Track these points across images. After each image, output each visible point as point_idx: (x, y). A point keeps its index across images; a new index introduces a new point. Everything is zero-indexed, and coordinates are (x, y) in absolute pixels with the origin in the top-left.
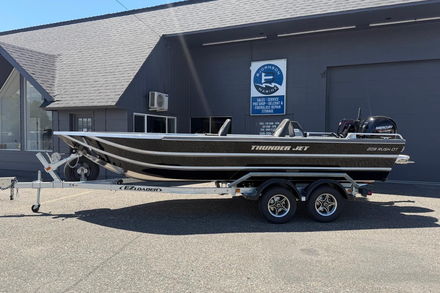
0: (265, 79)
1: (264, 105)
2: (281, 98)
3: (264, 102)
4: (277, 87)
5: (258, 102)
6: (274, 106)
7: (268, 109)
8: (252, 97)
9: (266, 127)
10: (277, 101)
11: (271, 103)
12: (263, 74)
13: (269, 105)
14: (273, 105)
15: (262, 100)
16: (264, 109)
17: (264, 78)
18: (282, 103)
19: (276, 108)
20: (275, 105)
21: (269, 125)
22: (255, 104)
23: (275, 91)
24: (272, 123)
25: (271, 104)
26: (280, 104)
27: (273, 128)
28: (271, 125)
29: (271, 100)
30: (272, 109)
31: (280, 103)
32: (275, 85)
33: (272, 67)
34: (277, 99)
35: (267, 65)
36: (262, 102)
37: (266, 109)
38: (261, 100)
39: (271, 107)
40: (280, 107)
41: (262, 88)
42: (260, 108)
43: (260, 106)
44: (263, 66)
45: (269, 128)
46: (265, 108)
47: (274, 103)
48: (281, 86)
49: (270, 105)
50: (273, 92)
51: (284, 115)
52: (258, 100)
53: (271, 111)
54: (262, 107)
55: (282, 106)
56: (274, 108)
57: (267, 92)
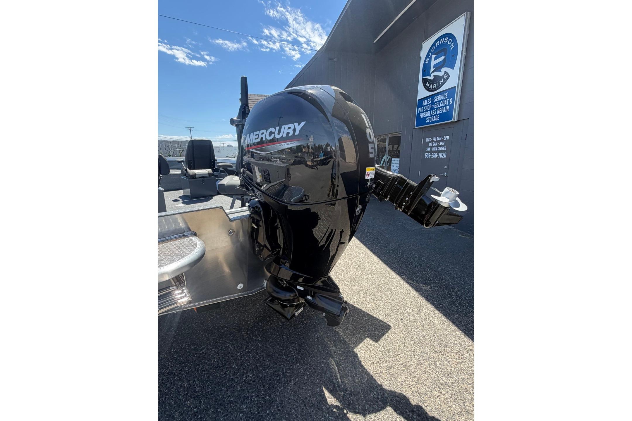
0: (434, 65)
1: (429, 110)
2: (451, 91)
3: (429, 104)
4: (448, 74)
5: (424, 106)
6: (441, 109)
7: (433, 116)
8: (419, 100)
9: (432, 144)
10: (445, 100)
11: (438, 104)
12: (433, 57)
13: (435, 109)
14: (439, 108)
15: (428, 101)
16: (429, 116)
17: (433, 62)
18: (451, 102)
19: (443, 111)
20: (442, 107)
21: (436, 141)
22: (421, 110)
23: (445, 81)
24: (440, 139)
25: (438, 106)
26: (449, 105)
27: (440, 146)
28: (439, 142)
29: (437, 99)
30: (438, 114)
31: (449, 101)
32: (445, 72)
34: (445, 96)
35: (439, 39)
36: (428, 105)
37: (432, 116)
38: (427, 103)
39: (437, 111)
40: (447, 109)
41: (430, 81)
42: (425, 116)
43: (425, 111)
44: (434, 44)
45: (436, 146)
46: (430, 114)
47: (442, 104)
48: (453, 69)
50: (443, 84)
51: (454, 122)
52: (424, 102)
53: (436, 118)
54: (427, 114)
55: (451, 106)
56: (441, 112)
57: (435, 86)
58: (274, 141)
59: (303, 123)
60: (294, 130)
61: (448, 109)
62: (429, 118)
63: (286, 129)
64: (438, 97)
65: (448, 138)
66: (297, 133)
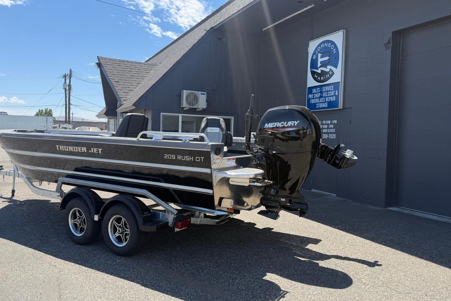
0: (321, 62)
1: (318, 98)
2: (336, 85)
3: (318, 93)
4: (332, 71)
5: (313, 94)
6: (329, 98)
7: (323, 103)
8: (308, 88)
9: (323, 127)
10: (331, 91)
11: (326, 93)
12: (320, 55)
13: (323, 97)
14: (327, 97)
15: (317, 90)
16: (319, 103)
17: (320, 60)
18: (337, 94)
19: (330, 100)
20: (330, 96)
21: (326, 124)
22: (310, 96)
23: (331, 76)
24: (329, 122)
25: (326, 95)
26: (335, 95)
27: (330, 129)
28: (328, 125)
29: (325, 90)
30: (327, 102)
31: (335, 93)
32: (330, 69)
33: (328, 45)
34: (331, 88)
35: (324, 42)
36: (317, 93)
37: (321, 103)
38: (316, 91)
39: (325, 99)
41: (317, 74)
42: (315, 102)
43: (315, 98)
44: (320, 45)
45: (326, 128)
46: (320, 101)
47: (329, 94)
48: (336, 68)
49: (325, 97)
50: (329, 78)
51: (340, 109)
52: (314, 91)
53: (326, 105)
54: (317, 101)
55: (337, 97)
56: (329, 100)
57: (323, 79)
58: (284, 127)
59: (298, 121)
60: (294, 124)
61: (334, 99)
62: (319, 104)
63: (290, 123)
64: (325, 88)
65: (336, 122)
66: (296, 125)
